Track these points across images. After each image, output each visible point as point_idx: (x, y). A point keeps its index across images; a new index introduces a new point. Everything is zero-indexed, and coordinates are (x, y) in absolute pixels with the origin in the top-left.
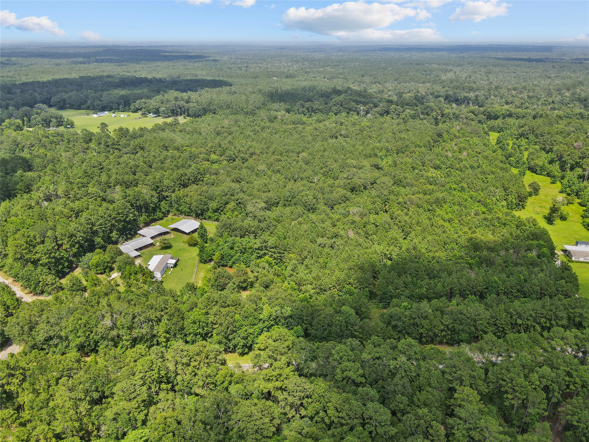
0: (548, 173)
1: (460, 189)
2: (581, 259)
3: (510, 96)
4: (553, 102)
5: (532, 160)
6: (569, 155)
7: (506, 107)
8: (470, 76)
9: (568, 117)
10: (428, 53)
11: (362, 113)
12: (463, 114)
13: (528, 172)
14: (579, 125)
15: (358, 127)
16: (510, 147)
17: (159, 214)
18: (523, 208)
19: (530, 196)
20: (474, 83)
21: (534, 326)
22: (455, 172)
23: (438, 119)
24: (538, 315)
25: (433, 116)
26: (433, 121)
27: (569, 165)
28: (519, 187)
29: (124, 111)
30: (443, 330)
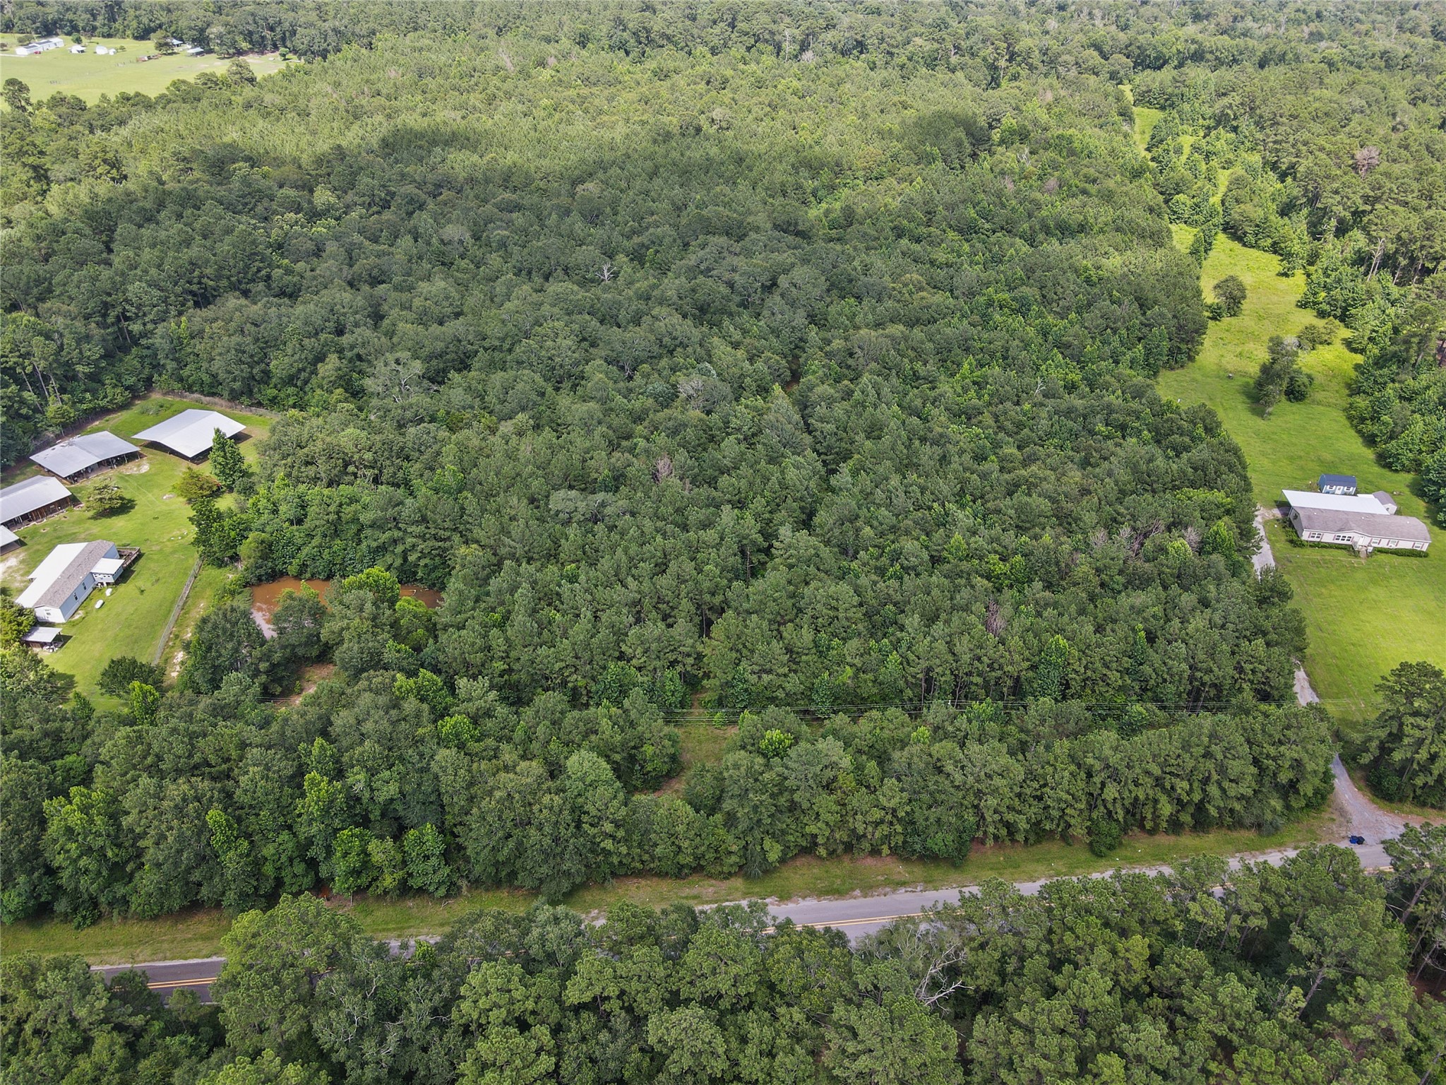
0: (1275, 244)
1: (1015, 305)
2: (1328, 538)
4: (1318, 15)
5: (1238, 201)
6: (1336, 192)
7: (1192, 29)
9: (1352, 63)
11: (788, 48)
12: (1069, 53)
13: (1221, 239)
14: (1378, 91)
15: (766, 95)
16: (1181, 161)
17: (113, 393)
18: (1191, 359)
19: (1214, 318)
21: (1156, 801)
23: (996, 68)
24: (1168, 770)
25: (984, 59)
26: (983, 75)
27: (1334, 222)
28: (1183, 299)
29: (109, 36)
30: (882, 822)
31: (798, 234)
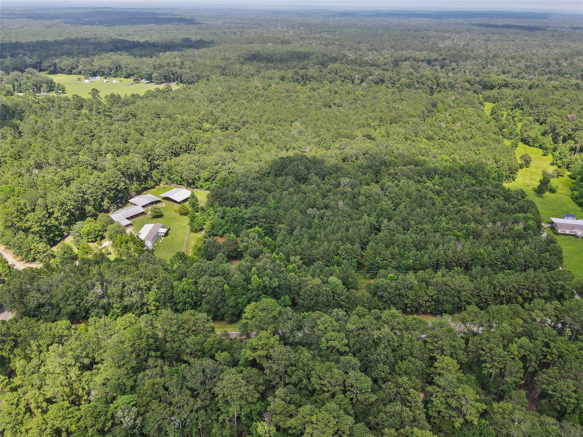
0: (540, 145)
1: (451, 160)
2: (568, 232)
3: (507, 65)
4: (550, 72)
5: (526, 131)
6: (562, 127)
7: (503, 76)
8: (468, 45)
9: (564, 88)
10: (427, 19)
11: (357, 81)
12: (459, 84)
13: (520, 144)
14: (574, 96)
15: (352, 96)
16: (504, 118)
17: (150, 183)
18: (514, 180)
19: (521, 168)
20: (472, 51)
21: (516, 298)
22: (447, 143)
23: (433, 88)
24: (520, 287)
25: (428, 85)
26: (429, 92)
27: (562, 137)
28: (510, 159)
29: (116, 77)
30: (428, 301)
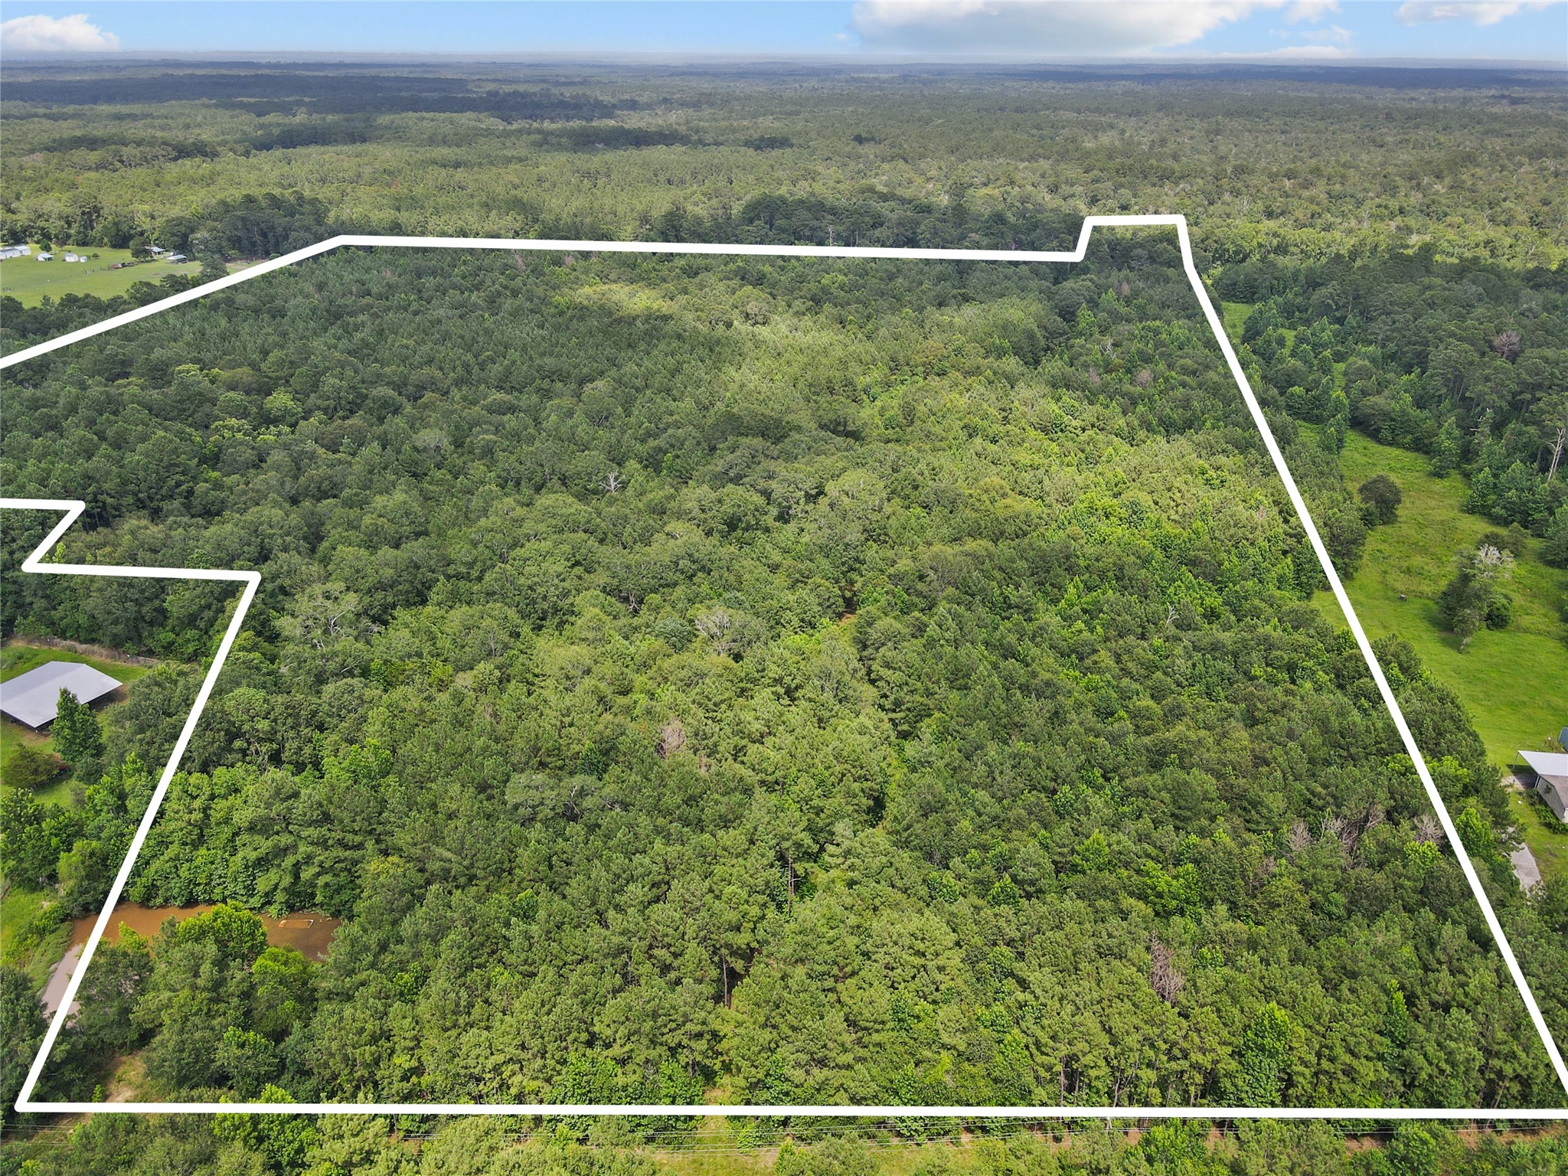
3: (1276, 193)
4: (1401, 211)
7: (1272, 225)
8: (1163, 142)
10: (1051, 84)
13: (1353, 439)
16: (1286, 351)
31: (848, 434)
